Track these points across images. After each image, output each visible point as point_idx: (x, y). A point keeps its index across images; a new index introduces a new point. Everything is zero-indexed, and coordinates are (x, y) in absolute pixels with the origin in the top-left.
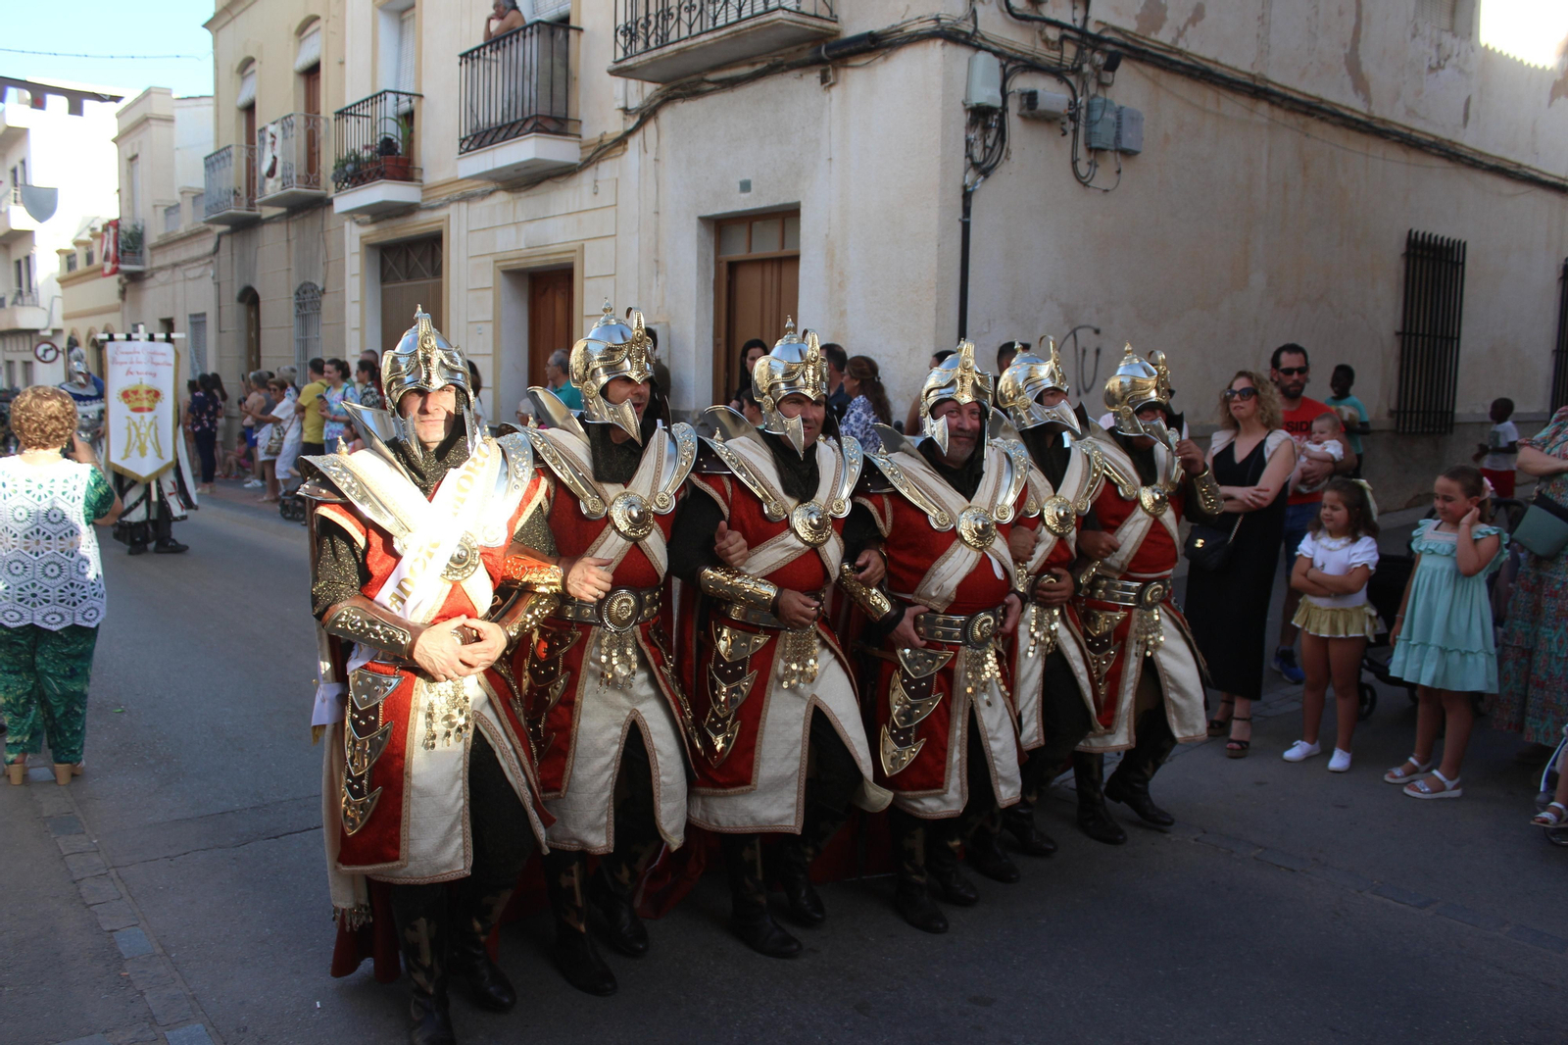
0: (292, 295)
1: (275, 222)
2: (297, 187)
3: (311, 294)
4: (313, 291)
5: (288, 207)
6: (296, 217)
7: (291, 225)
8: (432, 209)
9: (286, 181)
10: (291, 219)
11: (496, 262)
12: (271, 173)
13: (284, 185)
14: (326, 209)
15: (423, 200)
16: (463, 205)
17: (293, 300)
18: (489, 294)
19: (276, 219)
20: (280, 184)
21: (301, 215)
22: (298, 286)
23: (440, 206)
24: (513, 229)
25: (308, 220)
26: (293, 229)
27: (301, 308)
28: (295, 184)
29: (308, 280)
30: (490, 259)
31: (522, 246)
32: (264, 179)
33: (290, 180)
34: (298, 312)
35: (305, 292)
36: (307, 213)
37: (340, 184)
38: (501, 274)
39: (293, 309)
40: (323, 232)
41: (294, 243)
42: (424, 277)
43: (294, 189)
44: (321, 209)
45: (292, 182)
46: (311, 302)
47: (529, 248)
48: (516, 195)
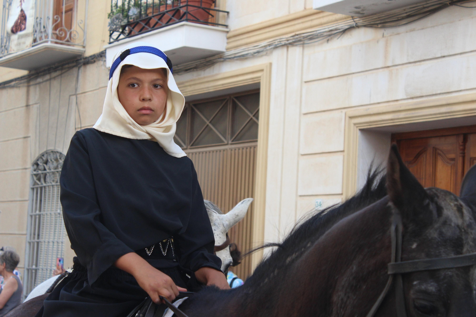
0: (29, 165)
1: (13, 87)
2: (52, 42)
3: (55, 164)
4: (57, 160)
5: (30, 70)
6: (39, 80)
7: (32, 89)
8: (243, 58)
9: (38, 36)
10: (32, 83)
11: (351, 118)
12: (18, 27)
13: (35, 41)
14: (82, 69)
15: (227, 49)
16: (296, 51)
17: (29, 172)
18: (338, 160)
19: (13, 83)
20: (30, 40)
21: (47, 77)
22: (37, 155)
23: (258, 54)
24: (383, 75)
25: (55, 83)
26: (35, 93)
27: (39, 180)
28: (50, 39)
29: (51, 148)
30: (341, 115)
31: (401, 95)
32: (9, 36)
33: (43, 35)
34: (35, 184)
35: (46, 162)
36: (54, 74)
37: (115, 35)
38: (359, 133)
39: (28, 182)
40: (76, 95)
41: (34, 110)
42: (219, 142)
43: (49, 44)
44: (75, 70)
45: (47, 37)
46: (53, 173)
47: (412, 98)
48: (388, 32)
